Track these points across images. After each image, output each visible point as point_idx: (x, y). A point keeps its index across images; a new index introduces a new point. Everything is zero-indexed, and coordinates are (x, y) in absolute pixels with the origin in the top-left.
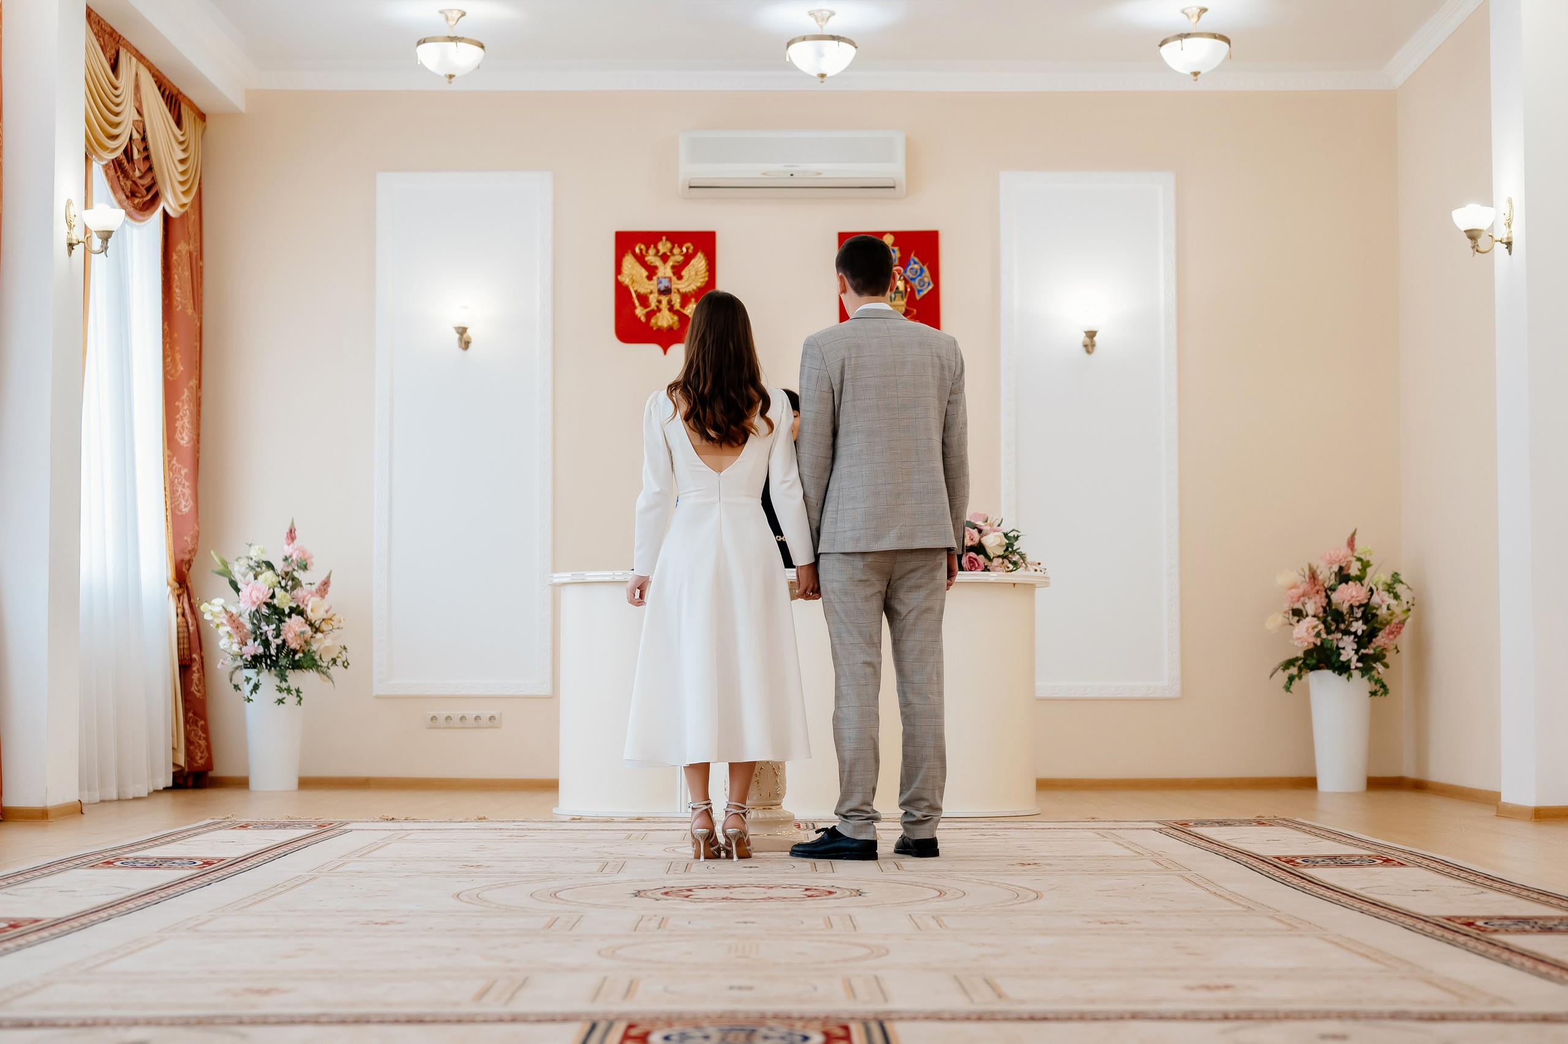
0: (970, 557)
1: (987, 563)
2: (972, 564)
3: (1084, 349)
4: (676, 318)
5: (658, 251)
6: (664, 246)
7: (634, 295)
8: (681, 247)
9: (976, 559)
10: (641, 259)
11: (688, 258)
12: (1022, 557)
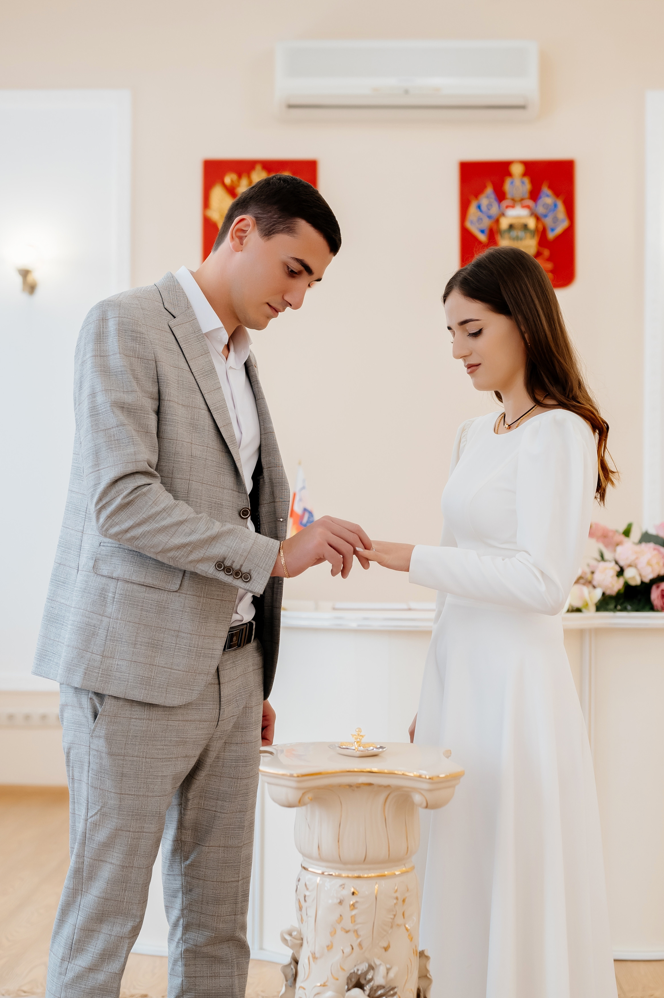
5: (251, 181)
6: (258, 176)
10: (231, 191)
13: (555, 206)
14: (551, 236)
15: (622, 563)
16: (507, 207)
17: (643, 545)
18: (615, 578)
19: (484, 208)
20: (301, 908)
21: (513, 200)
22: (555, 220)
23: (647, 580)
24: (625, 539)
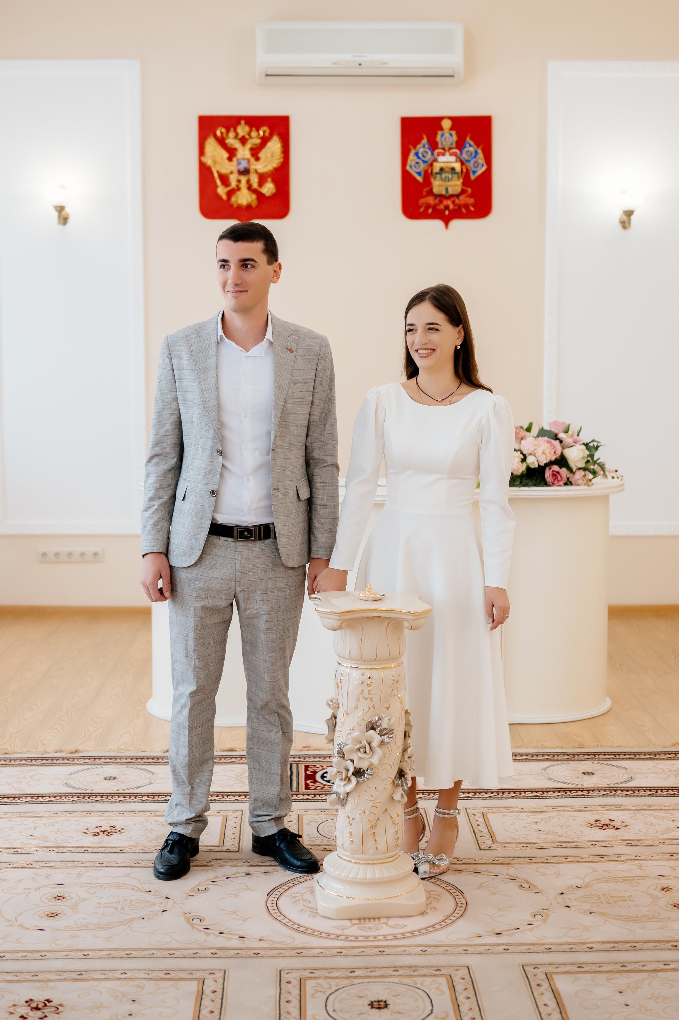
0: (553, 471)
1: (569, 475)
2: (554, 477)
3: (619, 226)
4: (254, 196)
5: (237, 135)
6: (243, 130)
7: (216, 175)
8: (258, 130)
9: (558, 473)
10: (222, 142)
11: (265, 141)
12: (602, 467)
13: (476, 153)
14: (473, 177)
15: (525, 452)
16: (439, 154)
17: (540, 438)
18: (520, 463)
19: (420, 155)
20: (338, 687)
21: (443, 149)
22: (477, 164)
23: (542, 464)
24: (528, 433)
